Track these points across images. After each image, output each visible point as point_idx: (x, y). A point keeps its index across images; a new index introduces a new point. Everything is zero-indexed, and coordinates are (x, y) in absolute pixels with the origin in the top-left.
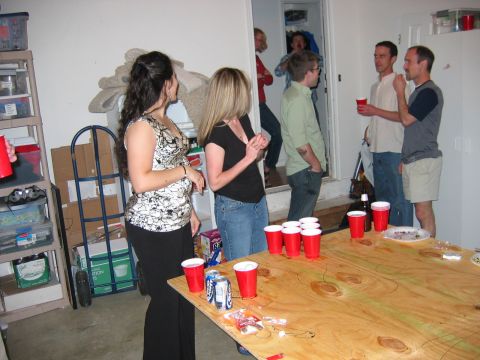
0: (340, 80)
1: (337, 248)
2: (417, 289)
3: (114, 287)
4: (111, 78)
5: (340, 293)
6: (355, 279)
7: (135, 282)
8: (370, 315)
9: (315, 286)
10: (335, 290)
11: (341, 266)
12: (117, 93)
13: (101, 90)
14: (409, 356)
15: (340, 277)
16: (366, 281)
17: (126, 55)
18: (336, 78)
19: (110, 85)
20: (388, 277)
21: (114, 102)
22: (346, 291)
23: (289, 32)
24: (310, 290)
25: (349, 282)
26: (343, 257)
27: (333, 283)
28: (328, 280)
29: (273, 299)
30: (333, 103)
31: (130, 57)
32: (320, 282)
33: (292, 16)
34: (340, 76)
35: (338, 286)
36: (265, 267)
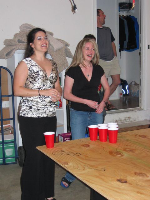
0: (149, 48)
3: (4, 160)
4: (12, 40)
5: (123, 156)
6: (132, 151)
7: (16, 159)
8: (134, 164)
9: (111, 153)
10: (120, 154)
11: (127, 145)
12: (14, 48)
13: (5, 46)
14: (147, 179)
15: (125, 150)
16: (137, 152)
17: (21, 27)
18: (147, 47)
19: (11, 44)
20: (148, 150)
21: (12, 54)
22: (126, 155)
23: (121, 15)
24: (108, 154)
25: (129, 152)
26: (129, 142)
27: (121, 152)
28: (119, 150)
29: (89, 156)
30: (144, 62)
31: (23, 28)
32: (114, 151)
33: (124, 6)
34: (149, 45)
35: (123, 153)
36: (87, 144)
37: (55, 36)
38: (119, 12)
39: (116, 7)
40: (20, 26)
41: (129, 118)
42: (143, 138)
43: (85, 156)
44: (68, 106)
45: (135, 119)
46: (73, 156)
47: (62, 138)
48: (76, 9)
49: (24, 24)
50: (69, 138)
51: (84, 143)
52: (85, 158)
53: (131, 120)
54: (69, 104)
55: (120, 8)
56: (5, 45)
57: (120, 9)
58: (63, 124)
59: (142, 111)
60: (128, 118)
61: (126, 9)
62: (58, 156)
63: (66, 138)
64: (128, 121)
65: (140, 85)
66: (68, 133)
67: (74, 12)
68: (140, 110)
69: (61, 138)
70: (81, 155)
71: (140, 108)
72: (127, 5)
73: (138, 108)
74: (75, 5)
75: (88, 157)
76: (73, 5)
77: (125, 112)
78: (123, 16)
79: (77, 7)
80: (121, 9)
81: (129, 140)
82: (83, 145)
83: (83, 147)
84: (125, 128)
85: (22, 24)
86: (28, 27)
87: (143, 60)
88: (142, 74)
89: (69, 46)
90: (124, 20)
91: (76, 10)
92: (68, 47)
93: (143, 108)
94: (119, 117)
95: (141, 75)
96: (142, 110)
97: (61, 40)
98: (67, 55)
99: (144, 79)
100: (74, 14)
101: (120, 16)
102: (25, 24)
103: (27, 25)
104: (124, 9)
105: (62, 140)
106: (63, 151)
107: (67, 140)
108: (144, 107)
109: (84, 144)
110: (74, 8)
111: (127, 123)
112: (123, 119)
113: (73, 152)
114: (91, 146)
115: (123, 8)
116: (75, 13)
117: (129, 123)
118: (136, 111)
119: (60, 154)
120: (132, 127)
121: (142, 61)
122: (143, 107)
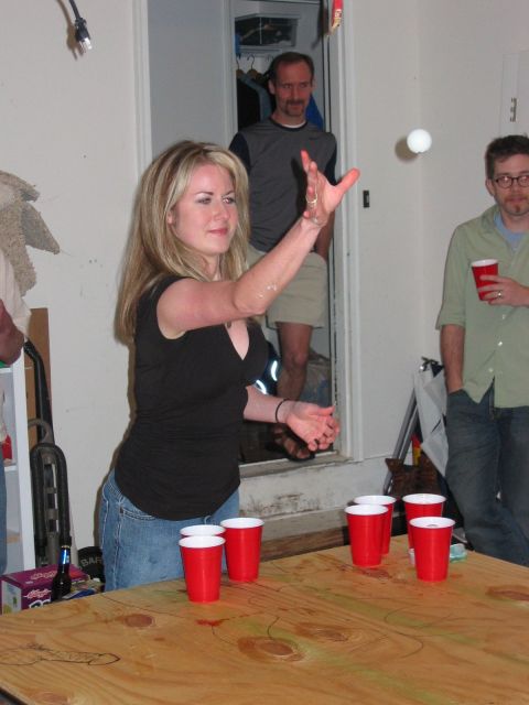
0: (366, 205)
1: (307, 581)
2: (460, 652)
5: (299, 657)
6: (334, 633)
8: (352, 690)
9: (246, 645)
10: (287, 650)
11: (310, 612)
15: (304, 631)
16: (357, 638)
18: (357, 199)
20: (402, 630)
22: (311, 652)
23: (246, 71)
24: (236, 650)
25: (323, 639)
26: (318, 598)
27: (289, 642)
28: (277, 635)
29: (154, 665)
30: (348, 261)
32: (260, 638)
33: (257, 33)
34: (366, 194)
35: (296, 646)
36: (142, 612)
38: (239, 54)
39: (226, 37)
41: (294, 497)
42: (375, 579)
43: (138, 663)
44: (35, 454)
45: (318, 500)
46: (84, 666)
47: (18, 591)
48: (87, 35)
50: (46, 591)
51: (128, 612)
52: (137, 673)
53: (302, 505)
54: (39, 444)
55: (241, 39)
57: (239, 43)
58: (17, 530)
59: (345, 469)
60: (290, 496)
61: (264, 43)
62: (21, 669)
63: (33, 593)
64: (288, 511)
65: (333, 359)
66: (40, 567)
67: (77, 51)
68: (337, 464)
69: (11, 590)
70: (118, 659)
71: (338, 453)
72: (266, 27)
73: (330, 453)
74: (81, 23)
75: (150, 667)
76: (73, 19)
77: (276, 472)
78: (252, 71)
79: (89, 26)
80: (245, 43)
81: (317, 590)
82: (126, 620)
83: (125, 627)
84: (278, 541)
87: (345, 253)
88: (342, 313)
89: (35, 199)
90: (258, 88)
91: (87, 40)
92: (31, 202)
93: (348, 455)
94: (251, 496)
95: (337, 316)
96: (346, 461)
98: (27, 237)
99: (350, 332)
100: (75, 57)
101: (239, 72)
104: (257, 43)
105: (15, 600)
106: (41, 649)
107: (35, 599)
108: (352, 452)
109: (126, 614)
110: (78, 33)
111: (284, 517)
112: (267, 502)
113: (83, 649)
114: (160, 621)
115: (252, 41)
116: (81, 52)
117: (293, 521)
118: (319, 470)
119: (27, 661)
120: (308, 536)
121: (341, 260)
122: (347, 452)
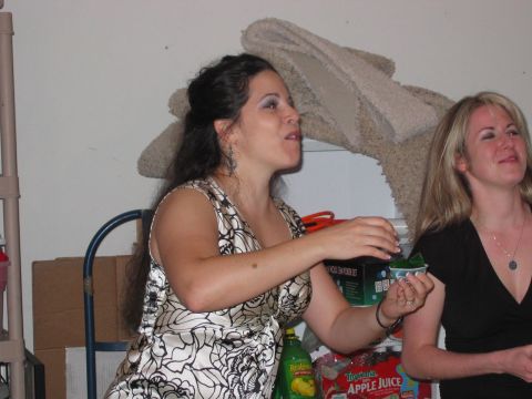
13: (173, 119)
17: (245, 36)
31: (256, 40)
37: (402, 76)
40: (245, 28)
49: (259, 22)
56: (172, 112)
85: (251, 22)
86: (280, 35)
97: (426, 92)
102: (265, 21)
103: (274, 27)
